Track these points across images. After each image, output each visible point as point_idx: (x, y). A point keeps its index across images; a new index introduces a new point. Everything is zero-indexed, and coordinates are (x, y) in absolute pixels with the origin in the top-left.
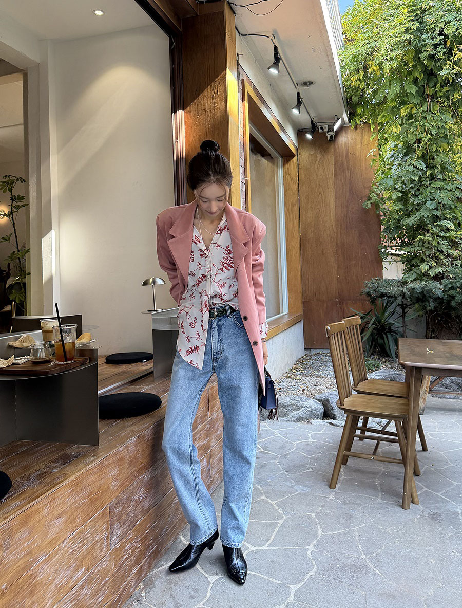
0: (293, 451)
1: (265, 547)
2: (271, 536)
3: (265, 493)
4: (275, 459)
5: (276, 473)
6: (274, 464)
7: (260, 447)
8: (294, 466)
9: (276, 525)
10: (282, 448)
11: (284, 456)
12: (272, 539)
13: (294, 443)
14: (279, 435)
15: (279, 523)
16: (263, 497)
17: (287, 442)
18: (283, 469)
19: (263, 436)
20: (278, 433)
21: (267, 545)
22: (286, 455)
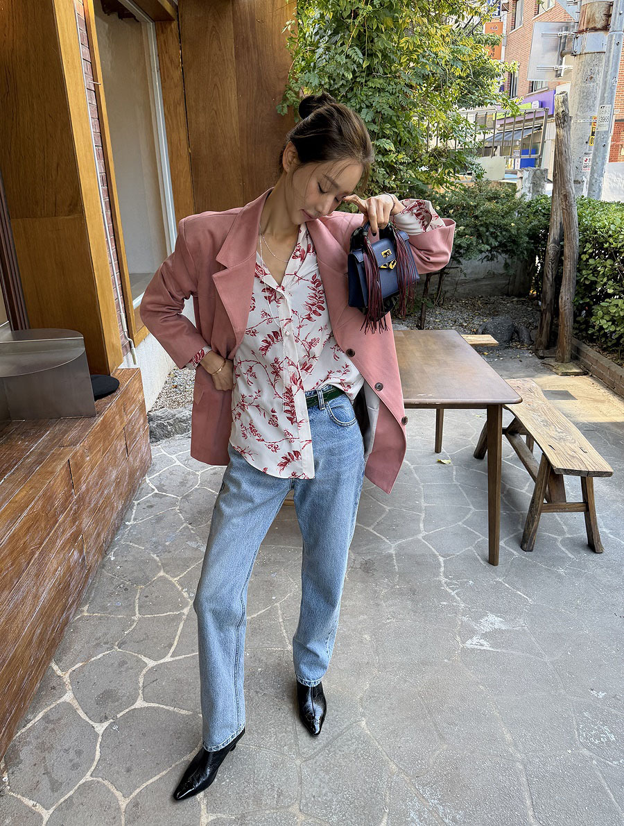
0: (196, 487)
1: (168, 659)
2: (174, 638)
3: (164, 565)
4: (174, 504)
5: (177, 529)
6: (173, 513)
7: (154, 487)
8: (199, 512)
9: (178, 617)
10: (183, 484)
11: (186, 498)
12: (175, 643)
13: (197, 473)
14: (178, 463)
15: (184, 614)
16: (162, 573)
17: (189, 473)
18: (186, 520)
19: (156, 468)
20: (176, 459)
21: (170, 654)
22: (188, 496)
